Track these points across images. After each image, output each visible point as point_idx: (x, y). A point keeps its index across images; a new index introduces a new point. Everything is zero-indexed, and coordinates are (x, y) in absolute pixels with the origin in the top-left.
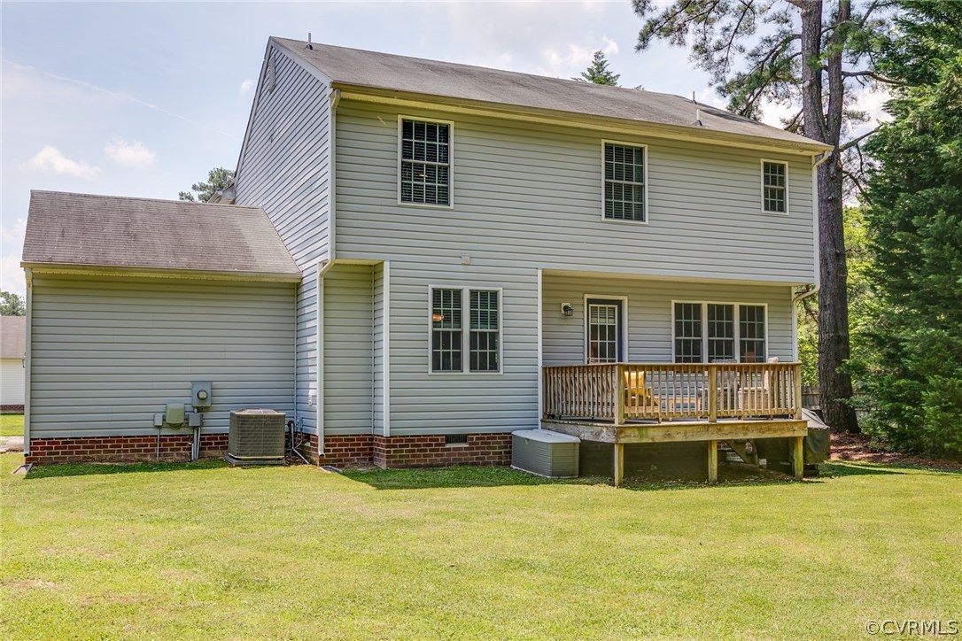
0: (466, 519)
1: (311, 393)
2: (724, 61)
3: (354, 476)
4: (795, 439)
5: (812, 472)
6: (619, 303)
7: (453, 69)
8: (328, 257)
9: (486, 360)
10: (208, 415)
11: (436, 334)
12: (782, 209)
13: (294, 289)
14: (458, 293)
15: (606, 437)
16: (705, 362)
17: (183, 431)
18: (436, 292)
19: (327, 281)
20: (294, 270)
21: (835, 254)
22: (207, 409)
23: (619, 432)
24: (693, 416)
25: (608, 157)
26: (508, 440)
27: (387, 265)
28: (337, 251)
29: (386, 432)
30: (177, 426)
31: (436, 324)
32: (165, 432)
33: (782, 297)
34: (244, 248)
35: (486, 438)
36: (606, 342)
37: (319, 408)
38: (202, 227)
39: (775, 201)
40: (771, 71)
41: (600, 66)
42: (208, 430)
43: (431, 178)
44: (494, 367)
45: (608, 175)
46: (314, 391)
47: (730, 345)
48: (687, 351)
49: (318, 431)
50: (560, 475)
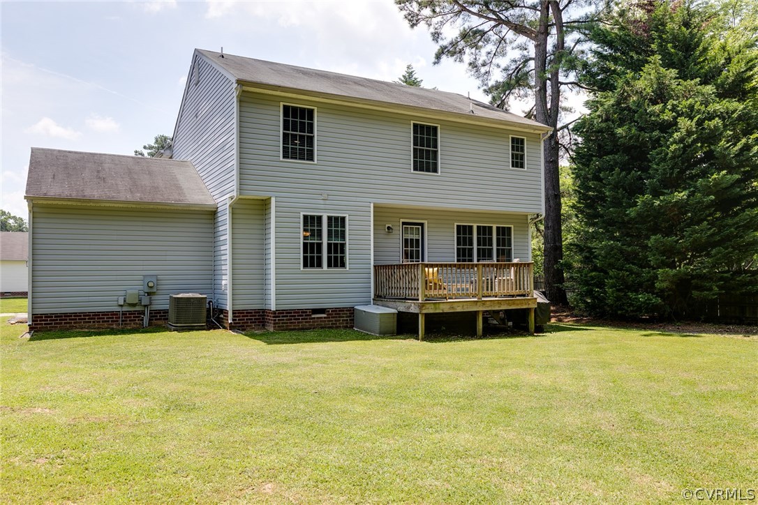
0: (325, 362)
1: (224, 282)
2: (487, 73)
3: (252, 336)
4: (529, 310)
5: (540, 330)
6: (422, 225)
7: (316, 74)
8: (235, 194)
9: (337, 260)
10: (153, 297)
11: (305, 245)
12: (522, 166)
13: (212, 214)
14: (320, 218)
15: (413, 309)
16: (475, 262)
17: (138, 308)
18: (305, 217)
19: (234, 209)
20: (212, 203)
21: (554, 194)
22: (154, 293)
23: (422, 306)
24: (468, 296)
25: (415, 132)
26: (351, 311)
27: (273, 200)
28: (241, 190)
29: (273, 308)
30: (134, 305)
31: (305, 238)
32: (125, 309)
33: (522, 220)
34: (179, 188)
35: (338, 312)
36: (413, 249)
37: (229, 292)
38: (150, 173)
39: (518, 162)
40: (516, 80)
41: (411, 74)
42: (155, 307)
43: (302, 144)
44: (343, 265)
45: (415, 144)
46: (226, 281)
47: (490, 251)
48: (464, 254)
49: (229, 308)
50: (386, 334)
